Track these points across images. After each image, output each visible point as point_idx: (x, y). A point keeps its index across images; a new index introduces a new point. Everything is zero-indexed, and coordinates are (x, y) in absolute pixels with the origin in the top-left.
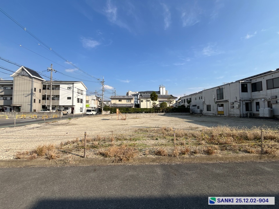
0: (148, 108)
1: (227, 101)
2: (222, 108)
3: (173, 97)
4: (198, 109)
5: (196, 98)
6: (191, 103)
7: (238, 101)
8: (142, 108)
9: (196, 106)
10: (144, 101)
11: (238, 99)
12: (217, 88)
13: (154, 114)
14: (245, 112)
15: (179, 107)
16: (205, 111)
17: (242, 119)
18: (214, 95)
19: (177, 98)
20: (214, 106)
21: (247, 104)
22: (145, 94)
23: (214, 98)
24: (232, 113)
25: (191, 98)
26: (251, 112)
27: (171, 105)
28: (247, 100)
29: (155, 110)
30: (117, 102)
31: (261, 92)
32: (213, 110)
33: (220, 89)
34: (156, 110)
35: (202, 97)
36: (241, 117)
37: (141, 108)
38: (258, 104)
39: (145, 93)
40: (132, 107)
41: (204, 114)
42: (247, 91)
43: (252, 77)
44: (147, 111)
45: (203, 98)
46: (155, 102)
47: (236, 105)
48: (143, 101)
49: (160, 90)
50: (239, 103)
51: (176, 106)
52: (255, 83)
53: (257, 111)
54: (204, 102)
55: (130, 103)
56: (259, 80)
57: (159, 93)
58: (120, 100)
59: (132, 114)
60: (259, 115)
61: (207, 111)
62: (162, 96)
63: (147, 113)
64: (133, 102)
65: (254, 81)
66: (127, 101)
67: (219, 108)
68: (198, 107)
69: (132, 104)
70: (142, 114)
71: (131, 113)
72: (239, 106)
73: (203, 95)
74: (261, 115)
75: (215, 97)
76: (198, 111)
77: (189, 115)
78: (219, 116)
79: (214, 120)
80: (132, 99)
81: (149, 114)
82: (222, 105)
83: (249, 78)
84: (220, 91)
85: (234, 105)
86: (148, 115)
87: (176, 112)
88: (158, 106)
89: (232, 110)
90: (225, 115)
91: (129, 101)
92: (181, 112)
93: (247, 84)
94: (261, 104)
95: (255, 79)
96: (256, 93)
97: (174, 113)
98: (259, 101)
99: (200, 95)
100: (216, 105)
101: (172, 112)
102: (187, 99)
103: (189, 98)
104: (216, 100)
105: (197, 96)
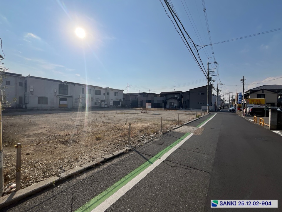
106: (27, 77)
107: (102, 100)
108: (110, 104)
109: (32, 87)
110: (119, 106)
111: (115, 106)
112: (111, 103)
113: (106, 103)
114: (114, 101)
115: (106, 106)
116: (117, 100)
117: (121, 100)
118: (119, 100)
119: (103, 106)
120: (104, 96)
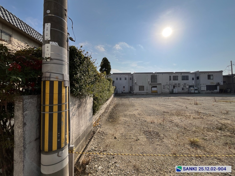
1: (160, 84)
12: (151, 74)
20: (148, 87)
23: (149, 81)
32: (147, 90)
41: (135, 93)
84: (154, 77)
85: (165, 87)
89: (164, 90)
93: (171, 76)
106: (134, 73)
107: (190, 85)
108: (202, 89)
109: (136, 80)
110: (215, 91)
111: (208, 91)
112: (204, 88)
113: (196, 88)
114: (207, 86)
115: (196, 92)
116: (212, 84)
117: (218, 84)
118: (215, 84)
119: (193, 91)
120: (193, 81)
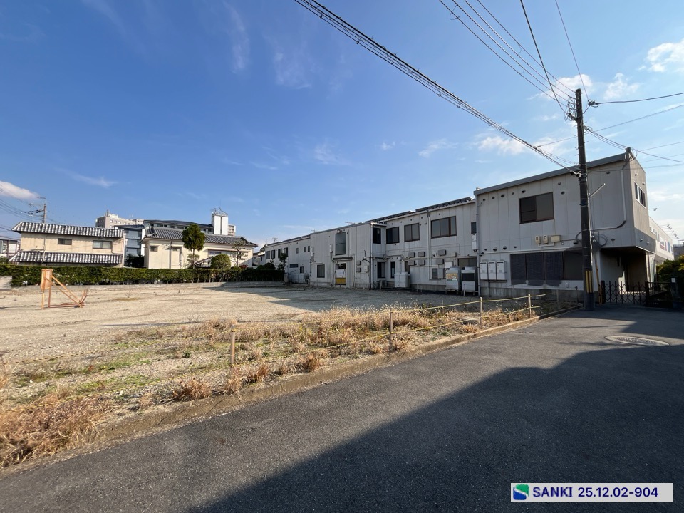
0: (172, 268)
1: (351, 258)
2: (342, 271)
3: (247, 242)
4: (301, 272)
5: (297, 249)
6: (286, 260)
7: (368, 259)
8: (152, 270)
9: (296, 266)
10: (159, 248)
11: (368, 255)
12: (336, 232)
13: (192, 285)
14: (376, 280)
15: (260, 267)
16: (314, 278)
17: (372, 292)
18: (331, 246)
19: (255, 245)
20: (330, 267)
21: (379, 264)
22: (168, 228)
23: (331, 251)
24: (359, 282)
25: (287, 249)
26: (384, 279)
27: (241, 262)
28: (379, 258)
29: (196, 274)
30: (51, 246)
31: (397, 244)
32: (329, 275)
33: (340, 233)
34: (199, 276)
35: (309, 247)
36: (370, 289)
37: (150, 268)
38: (393, 265)
39: (166, 226)
40: (116, 264)
41: (311, 284)
42: (380, 243)
43: (387, 218)
44: (170, 277)
45: (311, 249)
46: (196, 252)
47: (365, 267)
48: (156, 247)
49: (213, 221)
50: (368, 264)
51: (253, 265)
52: (391, 229)
53: (393, 277)
54: (312, 259)
55: (108, 252)
56: (396, 224)
57: (210, 230)
58: (64, 239)
59: (113, 286)
60: (394, 284)
61: (318, 277)
62: (217, 237)
63: (171, 282)
64: (119, 248)
65: (390, 226)
66: (98, 244)
67: (338, 271)
68: (301, 270)
69: (115, 255)
70: (150, 285)
71: (109, 283)
72: (369, 268)
73: (311, 243)
74: (396, 285)
75: (332, 249)
76: (301, 277)
77: (281, 287)
78: (337, 289)
79: (328, 295)
80: (117, 239)
81: (174, 285)
82: (343, 267)
83: (384, 219)
84: (341, 237)
85: (361, 266)
86: (172, 289)
87: (252, 281)
88: (206, 264)
89: (358, 275)
90: (348, 286)
91: (106, 245)
92: (265, 280)
93: (380, 230)
94: (397, 265)
95: (391, 222)
96: (392, 245)
97: (248, 283)
98: (394, 260)
99: (306, 243)
100: (333, 266)
101: (242, 281)
102: (279, 250)
103: (283, 247)
104: (334, 256)
105: (301, 245)
111: (525, 286)
114: (513, 256)
115: (469, 286)
116: (550, 248)
119: (453, 283)
